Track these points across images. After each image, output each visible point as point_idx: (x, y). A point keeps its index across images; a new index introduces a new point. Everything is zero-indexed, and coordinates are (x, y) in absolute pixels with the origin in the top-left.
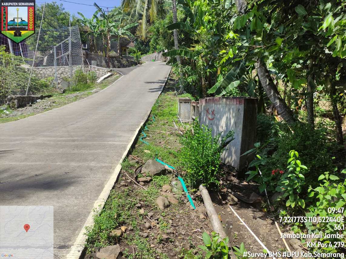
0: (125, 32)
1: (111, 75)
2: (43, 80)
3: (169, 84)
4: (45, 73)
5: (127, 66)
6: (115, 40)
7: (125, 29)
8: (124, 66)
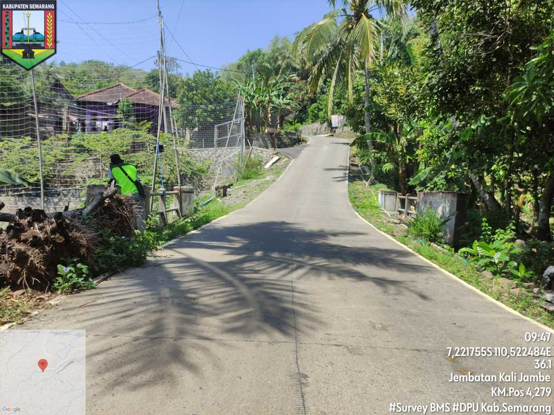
0: (289, 103)
1: (279, 159)
2: (199, 165)
3: (353, 171)
4: (201, 155)
5: (288, 145)
6: (275, 112)
7: (288, 98)
8: (285, 145)
